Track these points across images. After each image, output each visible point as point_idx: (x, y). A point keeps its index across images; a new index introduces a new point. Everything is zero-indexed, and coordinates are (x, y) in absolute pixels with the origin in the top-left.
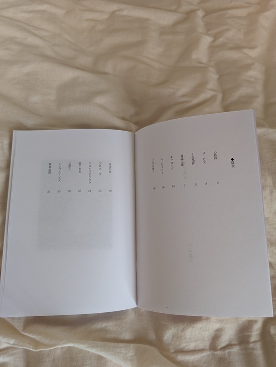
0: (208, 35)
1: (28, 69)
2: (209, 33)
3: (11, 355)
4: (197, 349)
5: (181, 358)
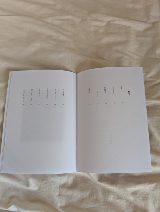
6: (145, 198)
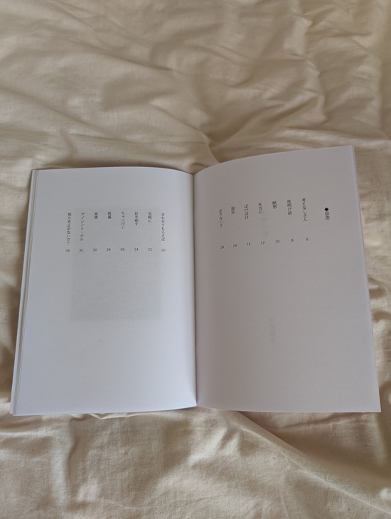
0: (305, 17)
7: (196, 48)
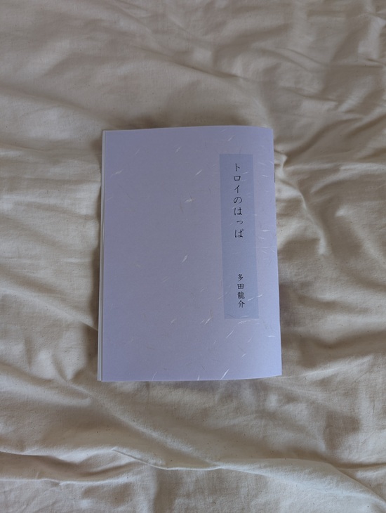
0: (378, 15)
1: (124, 70)
2: (380, 12)
3: (137, 474)
4: (380, 462)
5: (361, 474)
6: (350, 391)
7: (264, 52)
